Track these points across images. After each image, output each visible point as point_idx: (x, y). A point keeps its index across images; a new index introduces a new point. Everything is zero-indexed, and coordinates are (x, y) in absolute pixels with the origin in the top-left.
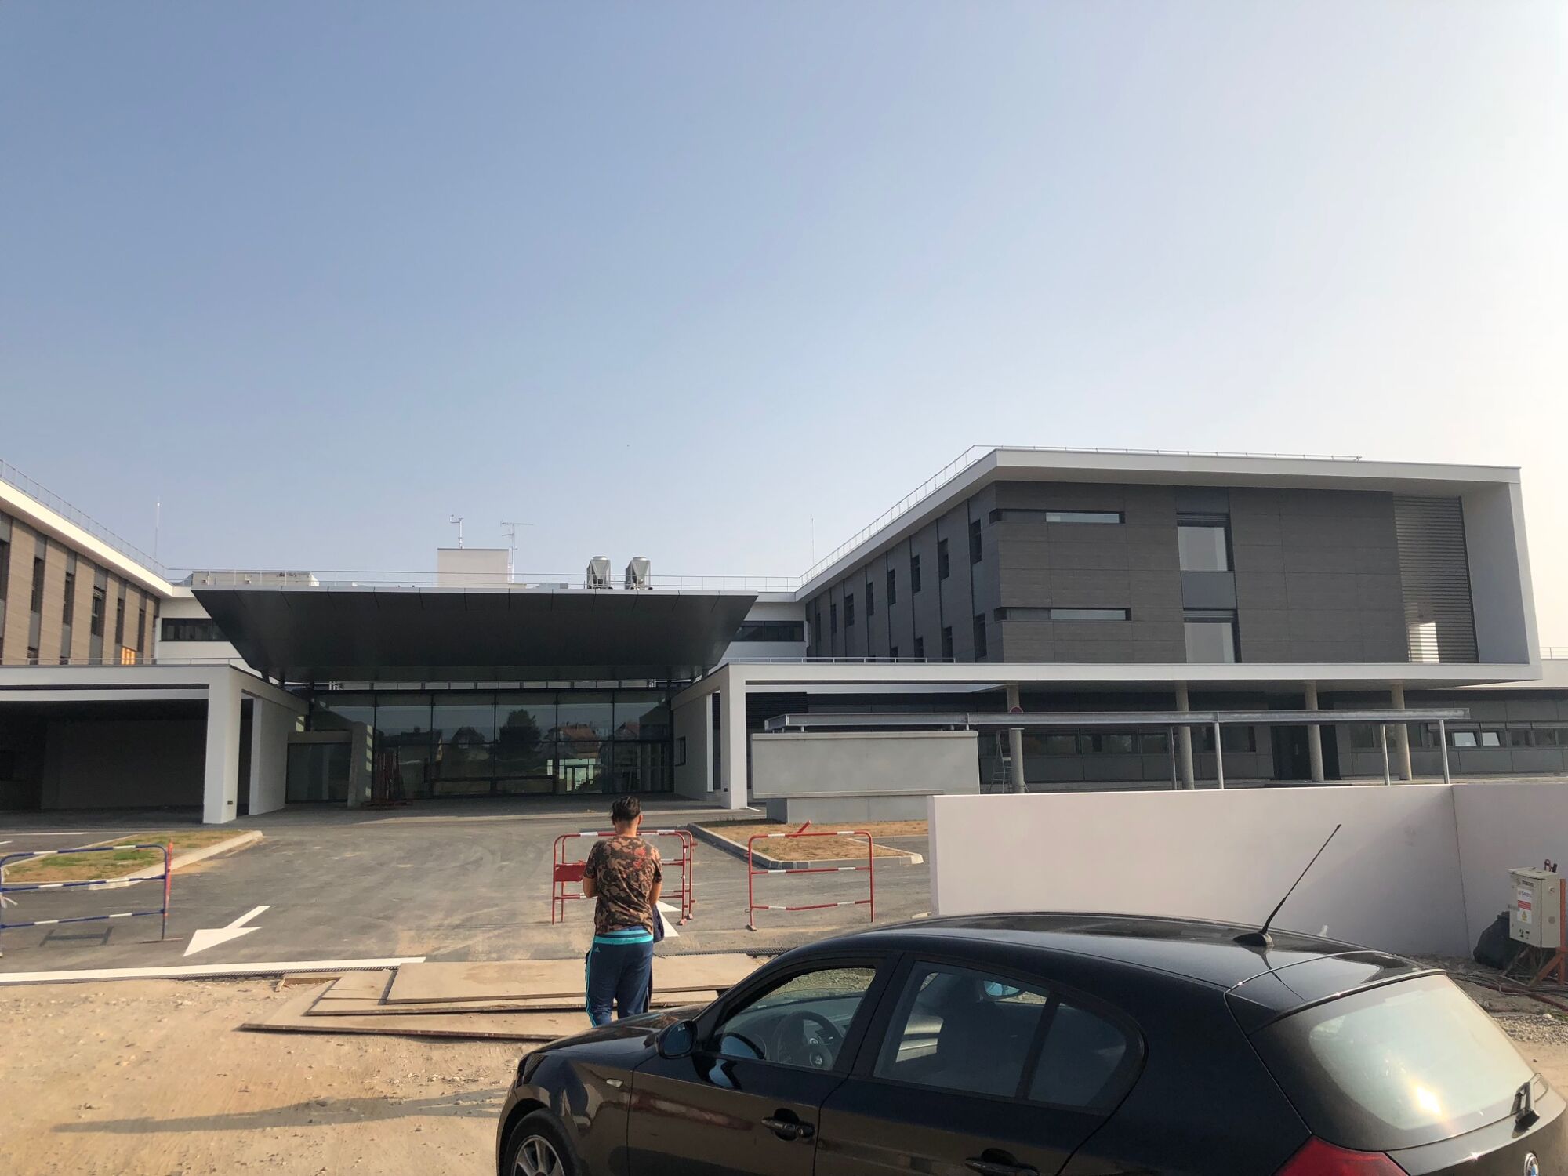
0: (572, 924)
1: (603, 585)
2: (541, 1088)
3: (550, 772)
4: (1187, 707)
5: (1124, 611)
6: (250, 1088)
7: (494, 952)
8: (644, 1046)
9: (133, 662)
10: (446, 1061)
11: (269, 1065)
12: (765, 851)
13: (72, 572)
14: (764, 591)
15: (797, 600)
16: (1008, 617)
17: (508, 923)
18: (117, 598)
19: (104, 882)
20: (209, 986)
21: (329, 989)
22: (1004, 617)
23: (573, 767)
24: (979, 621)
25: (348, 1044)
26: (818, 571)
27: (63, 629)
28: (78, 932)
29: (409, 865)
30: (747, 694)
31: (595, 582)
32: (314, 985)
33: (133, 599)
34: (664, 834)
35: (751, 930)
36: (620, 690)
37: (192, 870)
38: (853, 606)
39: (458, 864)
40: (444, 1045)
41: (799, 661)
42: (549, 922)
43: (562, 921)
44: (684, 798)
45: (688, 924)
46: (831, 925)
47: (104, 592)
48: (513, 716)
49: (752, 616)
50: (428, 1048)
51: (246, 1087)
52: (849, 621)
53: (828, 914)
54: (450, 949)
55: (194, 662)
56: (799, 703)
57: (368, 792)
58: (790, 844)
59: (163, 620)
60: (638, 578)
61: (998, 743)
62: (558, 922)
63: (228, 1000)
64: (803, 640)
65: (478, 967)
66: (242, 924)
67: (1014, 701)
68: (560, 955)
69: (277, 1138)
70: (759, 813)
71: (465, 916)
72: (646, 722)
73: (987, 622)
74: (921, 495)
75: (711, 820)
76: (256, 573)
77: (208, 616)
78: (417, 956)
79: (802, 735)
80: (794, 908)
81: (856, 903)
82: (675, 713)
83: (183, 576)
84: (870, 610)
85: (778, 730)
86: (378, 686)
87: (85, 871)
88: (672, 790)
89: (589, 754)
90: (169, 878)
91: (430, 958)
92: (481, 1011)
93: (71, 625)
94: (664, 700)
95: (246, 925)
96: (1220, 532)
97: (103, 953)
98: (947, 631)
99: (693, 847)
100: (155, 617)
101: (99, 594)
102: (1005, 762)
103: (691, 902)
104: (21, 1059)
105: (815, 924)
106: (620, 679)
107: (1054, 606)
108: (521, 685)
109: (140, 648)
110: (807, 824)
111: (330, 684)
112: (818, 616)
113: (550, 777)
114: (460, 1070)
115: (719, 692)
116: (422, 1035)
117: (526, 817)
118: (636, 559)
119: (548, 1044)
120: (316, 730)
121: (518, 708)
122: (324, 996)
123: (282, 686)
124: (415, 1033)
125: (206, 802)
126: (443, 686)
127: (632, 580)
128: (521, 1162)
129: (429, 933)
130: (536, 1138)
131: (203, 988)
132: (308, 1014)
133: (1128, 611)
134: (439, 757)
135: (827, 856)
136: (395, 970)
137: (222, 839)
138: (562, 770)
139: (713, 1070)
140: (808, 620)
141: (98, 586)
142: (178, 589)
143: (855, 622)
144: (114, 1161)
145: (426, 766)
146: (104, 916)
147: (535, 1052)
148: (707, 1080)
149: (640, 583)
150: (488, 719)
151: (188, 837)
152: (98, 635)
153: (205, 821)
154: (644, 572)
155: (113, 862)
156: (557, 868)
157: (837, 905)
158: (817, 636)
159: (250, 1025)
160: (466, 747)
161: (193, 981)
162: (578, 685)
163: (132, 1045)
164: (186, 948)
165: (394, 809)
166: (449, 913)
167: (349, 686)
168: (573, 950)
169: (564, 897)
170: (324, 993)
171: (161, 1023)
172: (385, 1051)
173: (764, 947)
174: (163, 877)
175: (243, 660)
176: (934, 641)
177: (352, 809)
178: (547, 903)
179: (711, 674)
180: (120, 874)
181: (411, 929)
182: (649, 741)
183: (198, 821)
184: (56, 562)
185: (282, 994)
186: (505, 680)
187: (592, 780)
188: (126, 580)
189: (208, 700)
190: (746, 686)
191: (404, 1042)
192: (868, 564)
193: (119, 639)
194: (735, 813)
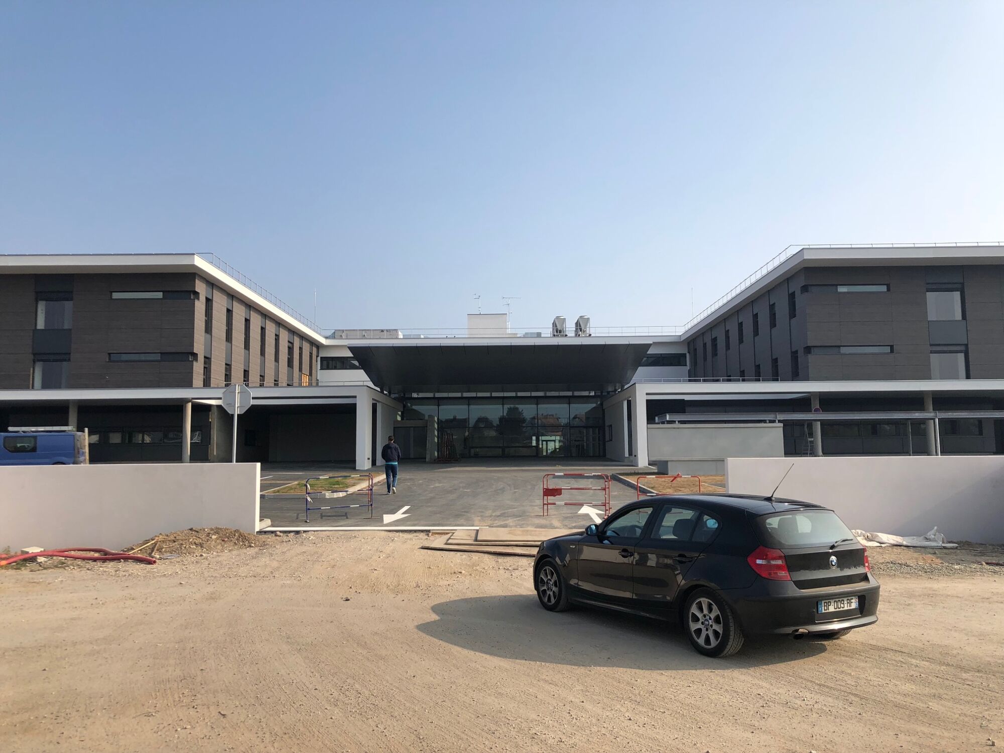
1: (562, 334)
3: (534, 443)
4: (931, 407)
5: (889, 347)
7: (518, 525)
9: (307, 384)
10: (504, 562)
11: (436, 560)
12: (651, 487)
13: (278, 334)
14: (661, 335)
15: (682, 340)
16: (812, 352)
17: (522, 515)
18: (299, 347)
20: (401, 534)
22: (810, 352)
23: (547, 441)
24: (795, 355)
25: (465, 556)
26: (695, 322)
27: (275, 365)
28: (332, 514)
29: (468, 490)
30: (647, 400)
31: (557, 332)
32: (444, 534)
33: (306, 347)
36: (573, 397)
38: (717, 344)
39: (492, 490)
40: (503, 557)
41: (682, 380)
42: (541, 516)
43: (548, 515)
44: (612, 460)
47: (292, 344)
48: (510, 409)
49: (652, 352)
50: (496, 558)
51: (430, 567)
52: (715, 353)
54: (498, 524)
55: (346, 384)
56: (678, 406)
57: (436, 454)
58: (667, 485)
59: (321, 357)
60: (583, 331)
61: (806, 429)
62: (546, 515)
63: (411, 539)
64: (686, 366)
65: (513, 530)
66: (402, 512)
67: (816, 404)
68: (548, 527)
69: (448, 580)
70: (654, 469)
71: (502, 512)
72: (589, 415)
73: (799, 355)
74: (759, 276)
75: (626, 472)
76: (368, 330)
78: (484, 526)
79: (677, 425)
82: (605, 410)
83: (329, 333)
84: (728, 347)
85: (663, 423)
86: (438, 395)
88: (604, 455)
89: (556, 433)
91: (491, 527)
92: (517, 546)
93: (278, 363)
94: (599, 403)
95: (403, 513)
96: (957, 295)
98: (775, 361)
100: (317, 356)
101: (290, 345)
102: (810, 441)
103: (610, 508)
104: (343, 555)
106: (573, 391)
107: (842, 345)
108: (516, 394)
109: (311, 374)
110: (678, 475)
111: (413, 394)
112: (695, 350)
113: (534, 446)
114: (511, 566)
115: (630, 399)
116: (494, 553)
117: (523, 468)
118: (581, 317)
120: (407, 419)
121: (513, 406)
123: (390, 395)
124: (490, 552)
125: (357, 459)
126: (473, 395)
127: (579, 330)
129: (487, 518)
130: (548, 568)
131: (399, 535)
132: (446, 544)
133: (892, 347)
135: (686, 491)
136: (478, 531)
138: (540, 441)
140: (689, 352)
141: (290, 341)
142: (327, 340)
143: (718, 354)
145: (465, 440)
150: (495, 412)
152: (291, 368)
153: (357, 468)
154: (586, 325)
156: (544, 490)
158: (694, 363)
159: (424, 547)
160: (483, 428)
162: (549, 394)
163: (382, 552)
164: (383, 520)
165: (451, 463)
166: (494, 511)
167: (422, 395)
168: (553, 526)
169: (548, 504)
170: (450, 537)
171: (389, 545)
172: (480, 558)
175: (371, 382)
176: (767, 367)
177: (431, 463)
178: (540, 508)
179: (626, 389)
181: (478, 516)
182: (591, 427)
183: (353, 468)
184: (271, 328)
185: (432, 538)
186: (507, 392)
187: (558, 449)
188: (303, 337)
189: (356, 404)
190: (646, 396)
191: (486, 556)
192: (727, 318)
193: (300, 370)
194: (640, 469)
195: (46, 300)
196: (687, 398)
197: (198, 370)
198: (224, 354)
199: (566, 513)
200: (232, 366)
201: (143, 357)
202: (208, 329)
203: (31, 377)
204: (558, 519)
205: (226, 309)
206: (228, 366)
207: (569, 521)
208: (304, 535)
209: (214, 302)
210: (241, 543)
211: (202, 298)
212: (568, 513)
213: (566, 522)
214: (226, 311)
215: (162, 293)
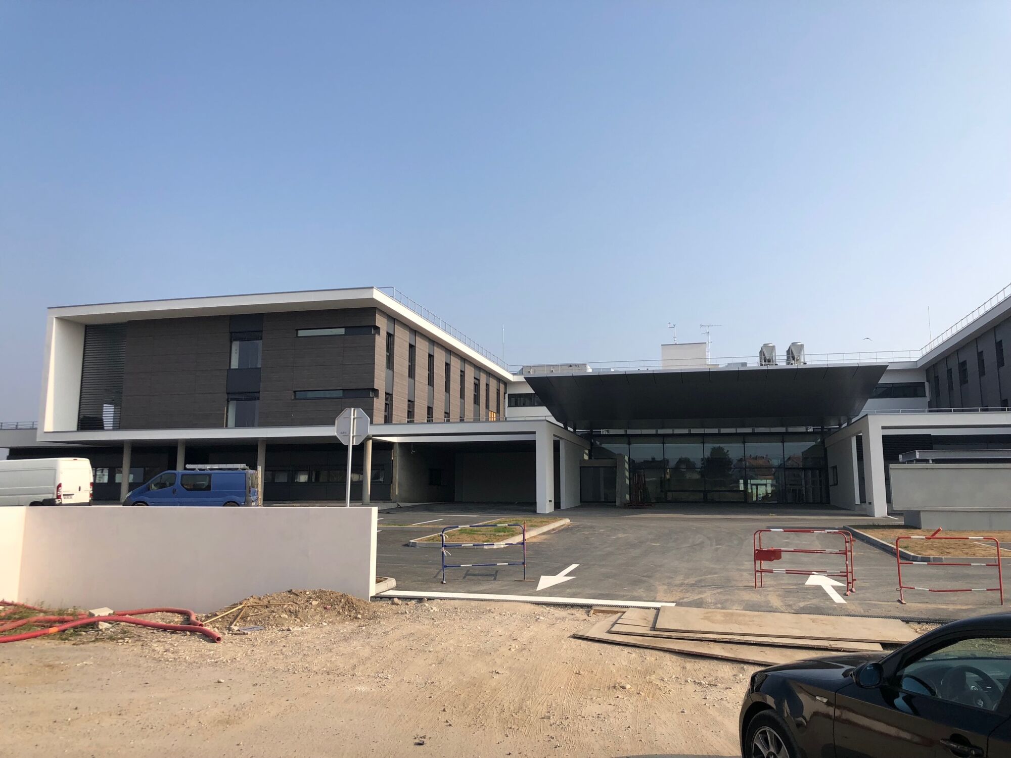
0: (769, 589)
1: (771, 363)
2: (767, 695)
3: (742, 487)
6: (582, 672)
7: (719, 603)
8: (842, 677)
9: (495, 419)
10: (695, 671)
11: (590, 660)
12: (906, 548)
13: (463, 370)
14: (892, 361)
15: (919, 366)
17: (725, 585)
18: (485, 383)
19: (493, 545)
20: (552, 610)
21: (620, 618)
23: (757, 485)
25: (635, 654)
27: (460, 402)
28: (480, 572)
29: (658, 544)
30: (883, 435)
31: (765, 361)
32: (610, 614)
33: (493, 383)
34: (830, 533)
35: (902, 603)
36: (787, 433)
37: (535, 540)
38: (966, 369)
39: (688, 545)
40: (693, 660)
41: (924, 411)
42: (752, 587)
43: (761, 586)
44: (838, 508)
45: (852, 595)
46: (967, 604)
47: (479, 380)
48: (714, 450)
49: (884, 380)
50: (683, 661)
51: (579, 672)
52: (964, 380)
53: (963, 597)
54: (690, 599)
55: (527, 419)
56: (925, 442)
57: (628, 497)
58: (926, 544)
59: (509, 394)
60: (796, 357)
62: (759, 587)
63: (563, 619)
64: (925, 396)
65: (710, 612)
68: (763, 609)
69: (600, 704)
70: (897, 520)
71: (696, 579)
72: (806, 455)
75: (861, 524)
76: (556, 365)
77: (533, 392)
78: (670, 602)
79: (931, 465)
80: (936, 590)
81: (988, 590)
82: (828, 449)
83: (517, 369)
84: (982, 372)
85: (911, 462)
86: (630, 432)
87: (481, 537)
88: (828, 502)
89: (767, 477)
90: (525, 544)
91: (679, 604)
92: (715, 641)
93: (464, 399)
94: (819, 440)
95: (566, 575)
97: (495, 585)
99: (852, 543)
100: (505, 393)
101: (477, 382)
103: (853, 580)
104: (461, 641)
105: (954, 603)
106: (787, 426)
108: (719, 430)
109: (498, 411)
110: (939, 530)
111: (602, 430)
112: (937, 378)
113: (742, 491)
114: (705, 677)
115: (861, 434)
116: (678, 652)
118: (793, 344)
119: (768, 667)
120: (595, 459)
121: (716, 445)
122: (618, 622)
123: (575, 431)
124: (674, 651)
125: (537, 501)
126: (669, 431)
127: (791, 359)
128: (758, 743)
129: (675, 588)
130: (767, 728)
131: (549, 610)
132: (609, 632)
134: (668, 477)
135: (957, 554)
136: (658, 609)
137: (548, 523)
138: (749, 486)
139: (897, 699)
140: (928, 381)
141: (476, 377)
142: (515, 377)
143: (969, 381)
144: (513, 705)
145: (661, 482)
146: (493, 564)
147: (760, 672)
148: (894, 707)
149: (797, 360)
150: (697, 452)
151: (530, 520)
152: (477, 404)
153: (537, 512)
154: (799, 353)
155: (494, 533)
156: (756, 552)
157: (971, 590)
158: (936, 392)
159: (577, 635)
160: (685, 470)
161: (544, 606)
162: (758, 430)
163: (516, 639)
164: (537, 586)
166: (687, 576)
167: (612, 432)
168: (771, 607)
169: (762, 571)
170: (617, 620)
171: (529, 628)
172: (656, 660)
173: (914, 616)
174: (523, 544)
175: (553, 417)
177: (620, 507)
178: (751, 574)
179: (854, 423)
180: (498, 541)
181: (664, 584)
182: (810, 469)
183: (534, 511)
184: (456, 365)
185: (593, 618)
186: (708, 428)
187: (770, 494)
188: (490, 373)
189: (535, 441)
190: (881, 430)
191: (668, 655)
192: (979, 337)
193: (487, 407)
194: (878, 520)
195: (241, 340)
196: (934, 432)
197: (379, 407)
198: (407, 390)
199: (789, 584)
200: (415, 403)
201: (328, 394)
202: (390, 364)
203: (225, 416)
204: (778, 593)
205: (408, 344)
206: (411, 403)
207: (794, 597)
208: (427, 605)
209: (395, 337)
210: (346, 613)
211: (383, 333)
212: (792, 585)
213: (790, 600)
214: (408, 347)
215: (344, 329)
